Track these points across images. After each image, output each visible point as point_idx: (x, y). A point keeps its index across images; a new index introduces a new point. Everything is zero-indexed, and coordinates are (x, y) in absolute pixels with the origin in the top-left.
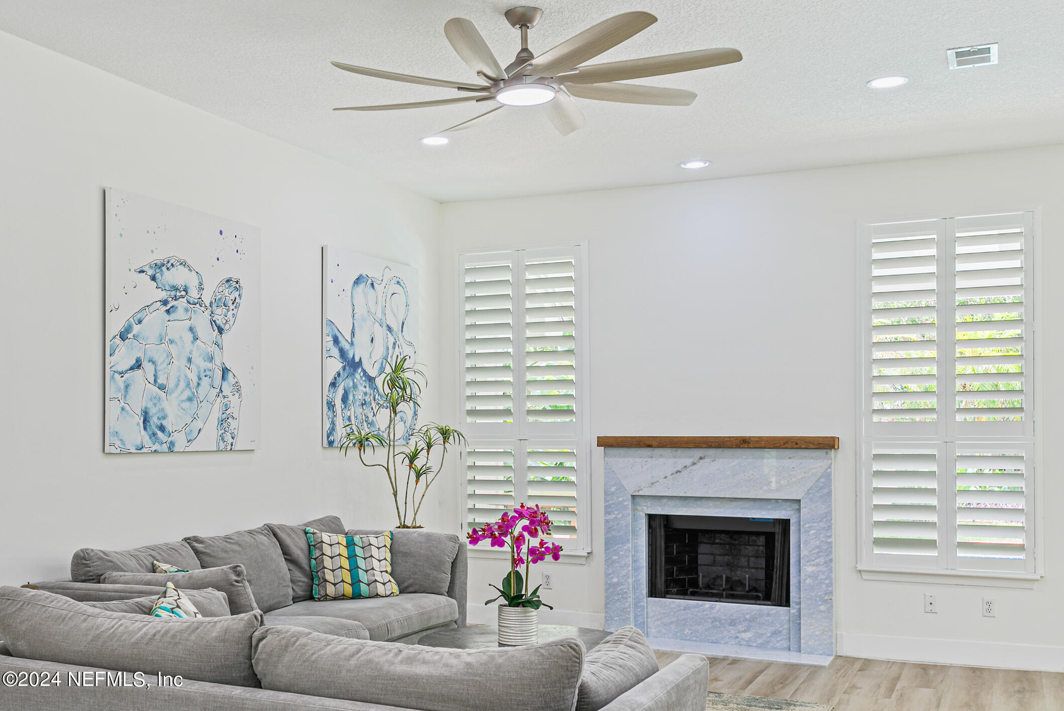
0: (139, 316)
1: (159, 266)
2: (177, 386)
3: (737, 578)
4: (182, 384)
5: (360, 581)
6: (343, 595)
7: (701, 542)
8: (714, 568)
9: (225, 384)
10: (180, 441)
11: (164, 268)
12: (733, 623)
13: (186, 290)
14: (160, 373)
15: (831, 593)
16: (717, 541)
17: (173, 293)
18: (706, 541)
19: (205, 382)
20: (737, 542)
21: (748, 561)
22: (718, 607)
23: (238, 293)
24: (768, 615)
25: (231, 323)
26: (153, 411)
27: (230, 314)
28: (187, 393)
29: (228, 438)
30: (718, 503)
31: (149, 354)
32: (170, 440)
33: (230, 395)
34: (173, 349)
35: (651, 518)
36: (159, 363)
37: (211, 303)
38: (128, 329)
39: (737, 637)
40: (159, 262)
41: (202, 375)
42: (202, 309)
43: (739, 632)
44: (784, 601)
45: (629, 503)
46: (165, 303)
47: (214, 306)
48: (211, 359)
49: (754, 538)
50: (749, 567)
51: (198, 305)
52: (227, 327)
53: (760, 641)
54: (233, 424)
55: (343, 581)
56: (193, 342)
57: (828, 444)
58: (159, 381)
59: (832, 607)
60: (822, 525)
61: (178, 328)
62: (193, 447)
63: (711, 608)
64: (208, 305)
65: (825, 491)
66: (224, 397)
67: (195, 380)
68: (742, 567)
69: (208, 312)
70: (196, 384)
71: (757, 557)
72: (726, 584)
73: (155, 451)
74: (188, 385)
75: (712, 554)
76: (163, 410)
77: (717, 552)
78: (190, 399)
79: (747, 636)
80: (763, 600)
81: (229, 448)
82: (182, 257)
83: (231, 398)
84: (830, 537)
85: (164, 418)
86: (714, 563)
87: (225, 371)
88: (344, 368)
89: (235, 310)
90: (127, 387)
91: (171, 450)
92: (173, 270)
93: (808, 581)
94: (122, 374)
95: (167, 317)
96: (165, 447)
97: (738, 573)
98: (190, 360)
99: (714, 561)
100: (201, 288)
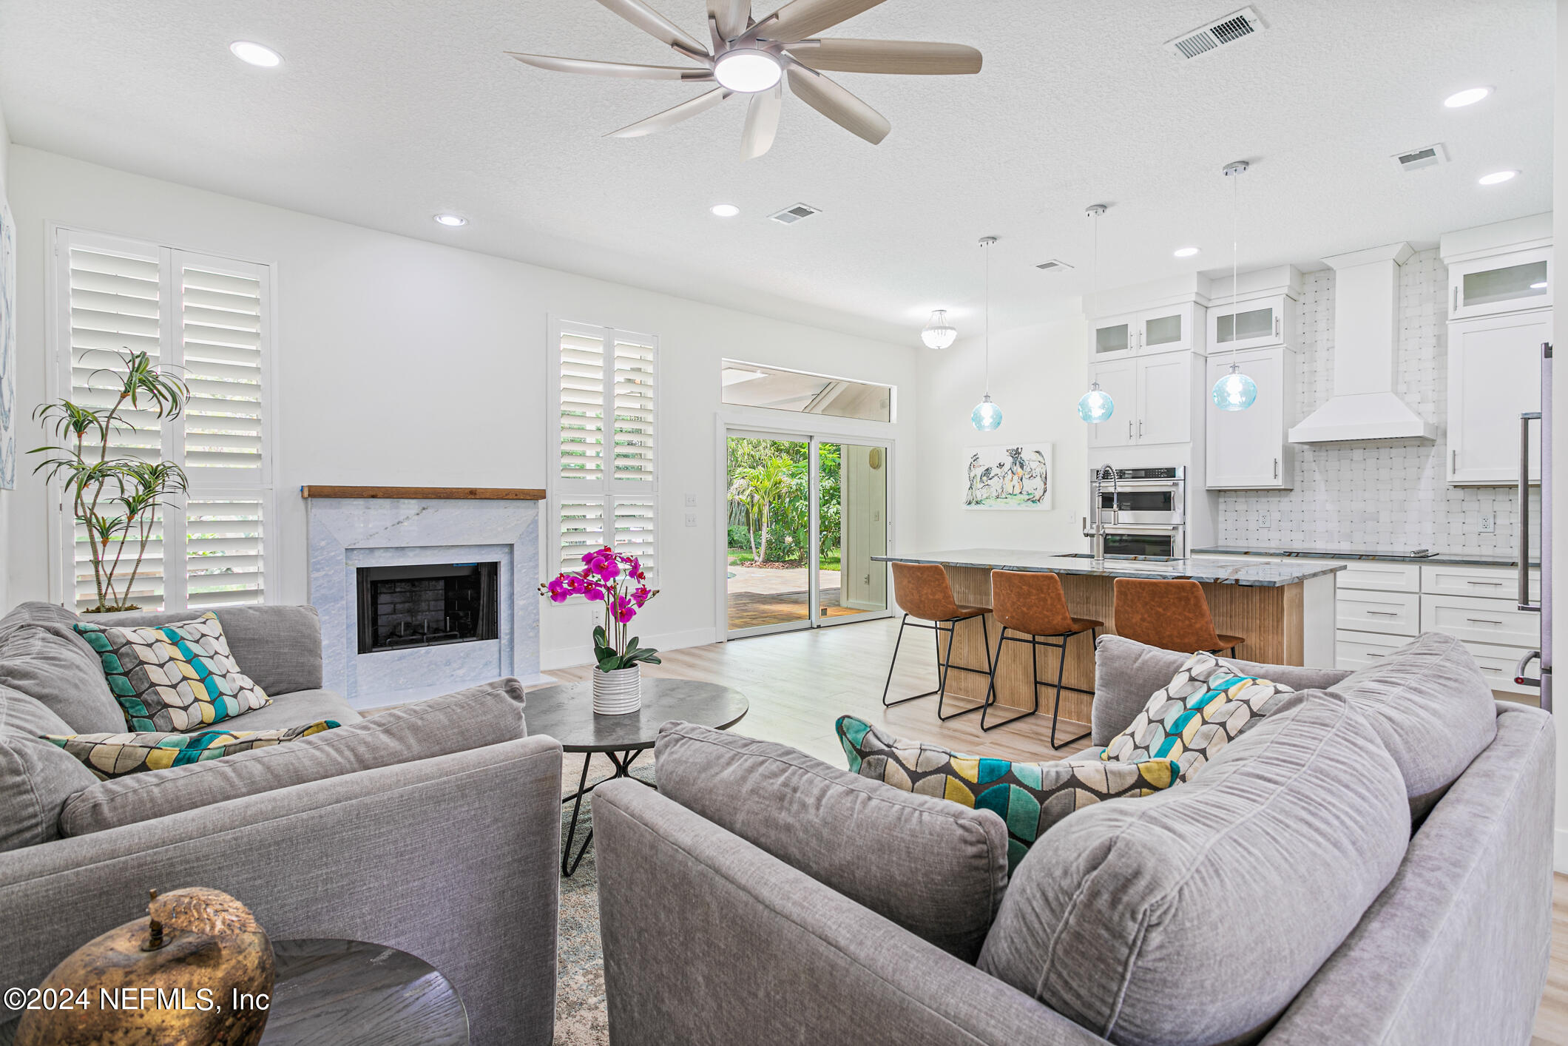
3: (418, 623)
5: (221, 694)
6: (202, 722)
7: (381, 593)
8: (395, 616)
12: (448, 663)
15: (538, 620)
16: (398, 590)
18: (385, 591)
20: (417, 589)
21: (429, 606)
22: (433, 651)
24: (481, 649)
30: (436, 551)
35: (360, 571)
39: (452, 675)
43: (454, 670)
44: (492, 633)
45: (342, 557)
49: (434, 583)
50: (429, 610)
53: (473, 674)
55: (196, 700)
57: (538, 495)
59: (538, 632)
60: (531, 564)
63: (427, 653)
65: (534, 535)
68: (423, 611)
71: (436, 600)
72: (405, 630)
75: (391, 603)
77: (397, 600)
79: (461, 672)
80: (461, 637)
84: (538, 573)
86: (394, 612)
93: (520, 613)
97: (419, 617)
99: (395, 610)
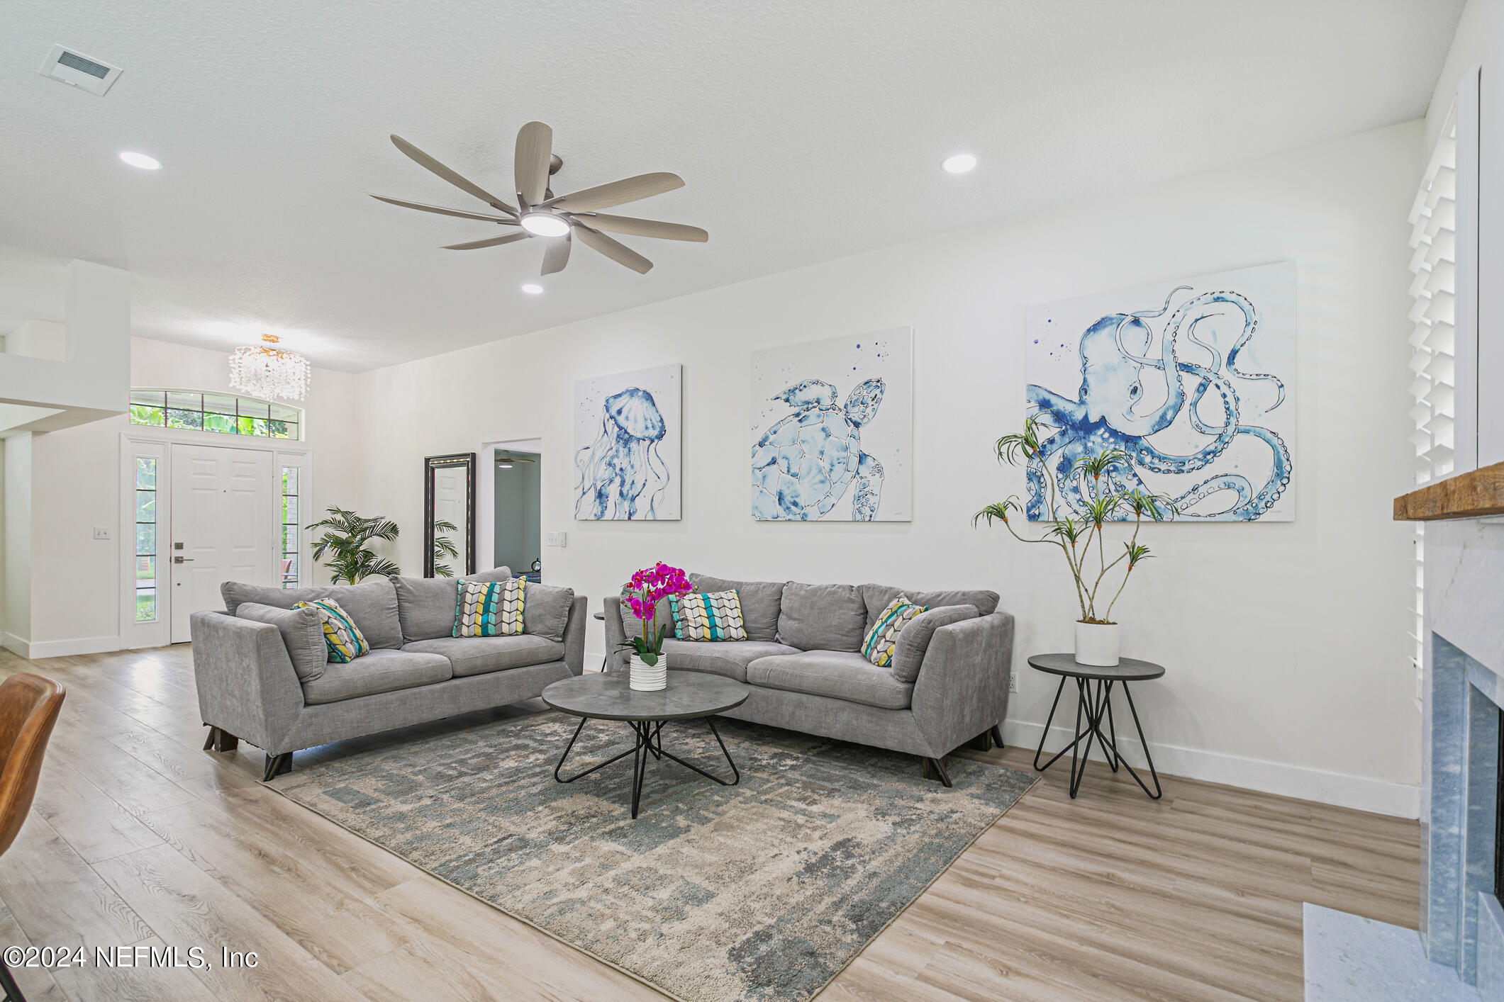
0: (775, 429)
1: (792, 391)
2: (809, 473)
4: (814, 471)
9: (861, 467)
10: (813, 513)
11: (797, 391)
13: (818, 402)
14: (792, 466)
17: (805, 407)
19: (839, 469)
23: (880, 390)
25: (870, 417)
26: (786, 492)
27: (869, 410)
28: (820, 477)
29: (867, 511)
31: (783, 454)
32: (803, 512)
33: (869, 476)
34: (805, 447)
36: (791, 459)
37: (846, 406)
38: (765, 439)
40: (792, 388)
41: (835, 462)
42: (836, 412)
46: (797, 415)
47: (849, 407)
48: (846, 449)
51: (831, 410)
52: (865, 420)
54: (872, 500)
56: (825, 439)
58: (792, 471)
61: (811, 430)
62: (825, 518)
64: (842, 407)
66: (862, 478)
67: (828, 467)
69: (842, 415)
70: (828, 470)
73: (789, 520)
74: (820, 471)
76: (796, 491)
78: (822, 482)
81: (867, 519)
82: (814, 379)
83: (870, 477)
85: (797, 497)
87: (862, 458)
88: (1063, 434)
89: (875, 406)
90: (764, 477)
91: (804, 518)
92: (805, 390)
94: (760, 469)
95: (800, 425)
96: (798, 518)
98: (822, 453)
100: (834, 395)
